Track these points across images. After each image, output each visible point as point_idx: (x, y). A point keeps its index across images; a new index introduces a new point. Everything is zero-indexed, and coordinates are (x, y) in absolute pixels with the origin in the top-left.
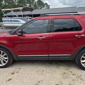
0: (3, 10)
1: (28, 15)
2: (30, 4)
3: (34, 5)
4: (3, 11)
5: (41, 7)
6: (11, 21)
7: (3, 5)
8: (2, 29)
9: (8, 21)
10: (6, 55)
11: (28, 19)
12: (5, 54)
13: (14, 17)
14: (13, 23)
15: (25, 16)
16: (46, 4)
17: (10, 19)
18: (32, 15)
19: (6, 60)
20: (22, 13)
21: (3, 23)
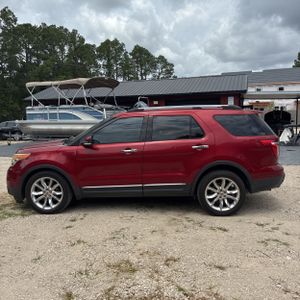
0: (28, 84)
1: (102, 99)
2: (109, 61)
3: (120, 64)
4: (31, 88)
5: (146, 71)
6: (53, 116)
7: (22, 63)
8: (21, 139)
9: (44, 116)
10: (59, 187)
11: (102, 109)
12: (58, 184)
13: (61, 104)
14: (59, 121)
15: (94, 101)
16: (162, 59)
17: (48, 110)
18: (112, 97)
19: (59, 196)
20: (85, 93)
21: (28, 121)
